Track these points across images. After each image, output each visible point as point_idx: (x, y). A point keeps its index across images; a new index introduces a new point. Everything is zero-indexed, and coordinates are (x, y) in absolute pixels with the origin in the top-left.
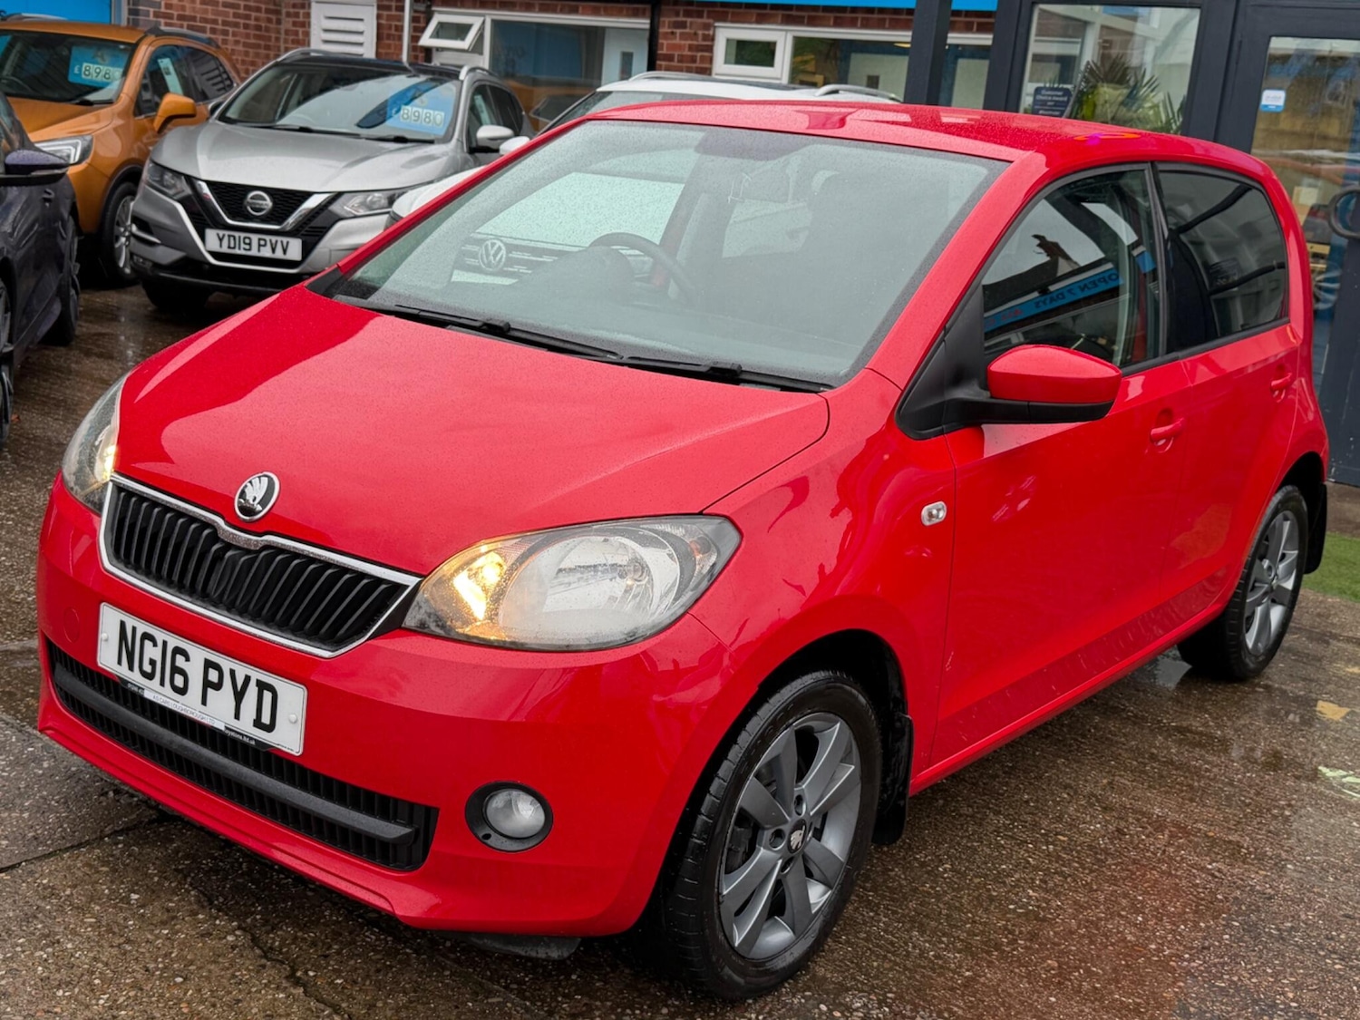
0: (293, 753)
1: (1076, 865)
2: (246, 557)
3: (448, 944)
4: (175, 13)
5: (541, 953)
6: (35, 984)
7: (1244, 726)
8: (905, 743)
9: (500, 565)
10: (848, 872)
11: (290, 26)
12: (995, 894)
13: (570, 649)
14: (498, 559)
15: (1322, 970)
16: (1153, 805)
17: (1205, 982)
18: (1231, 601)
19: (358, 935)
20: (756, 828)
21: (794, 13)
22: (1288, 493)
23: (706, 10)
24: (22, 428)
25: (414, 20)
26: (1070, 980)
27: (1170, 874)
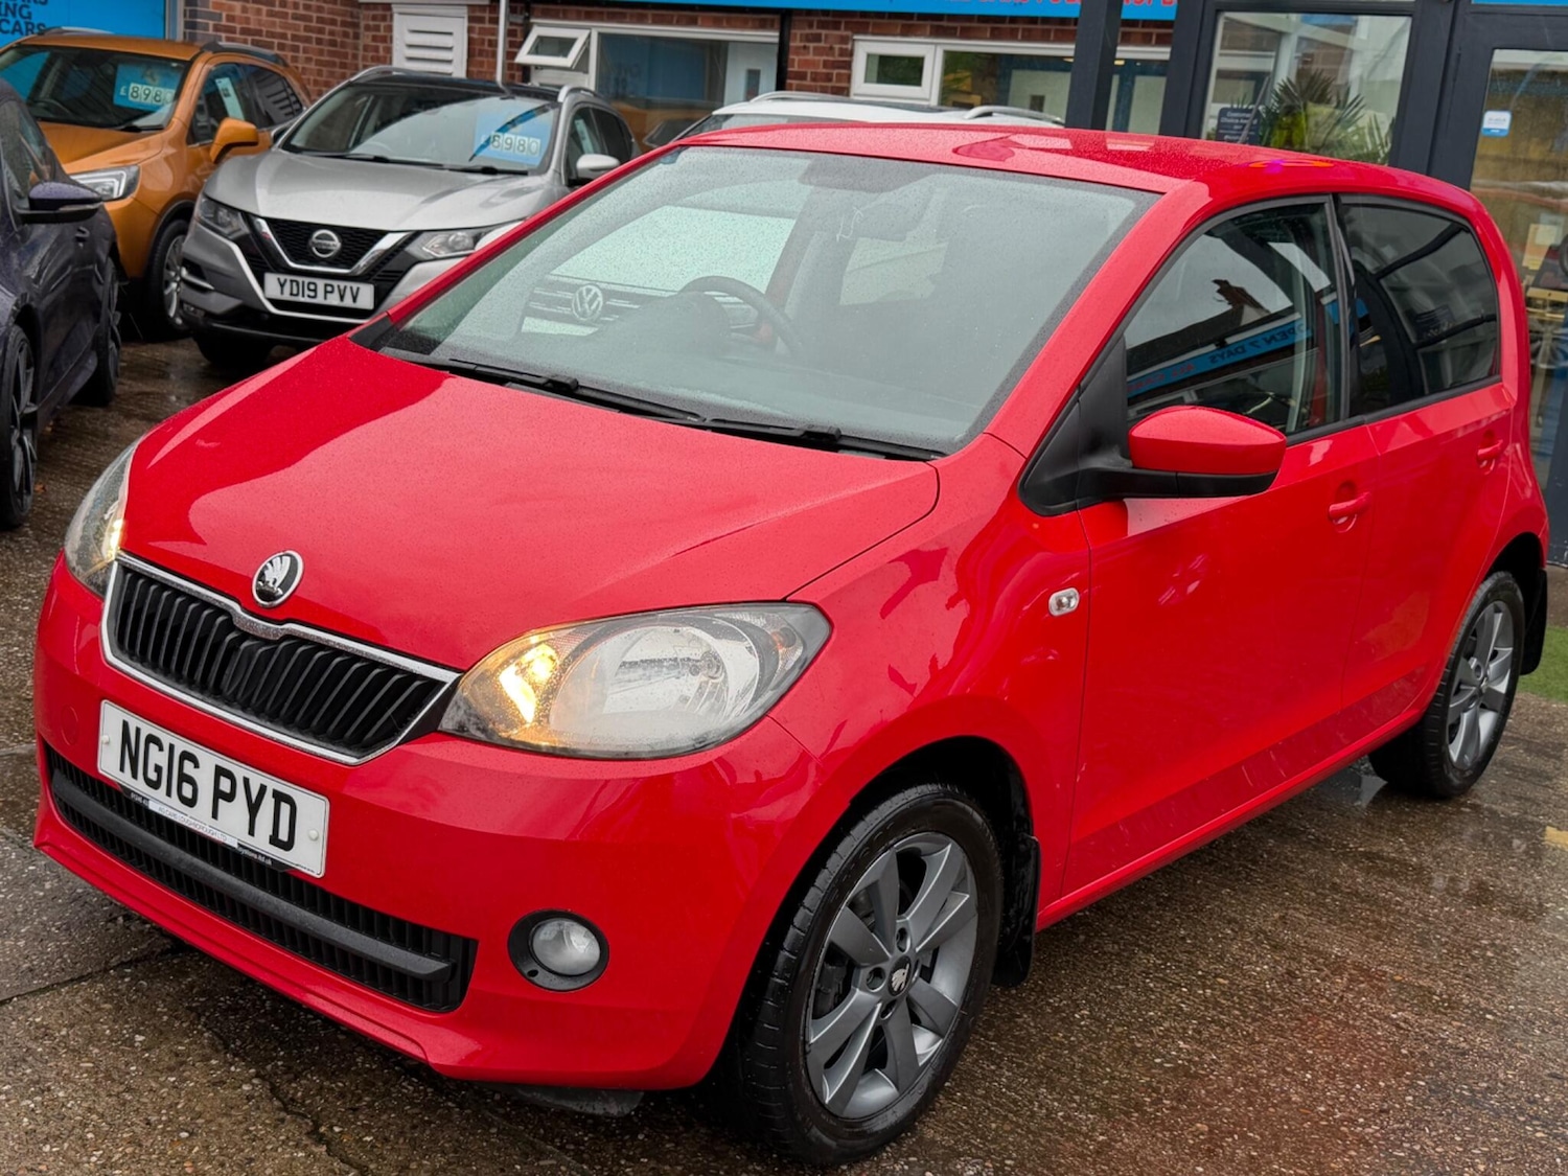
0: (314, 875)
1: (1237, 1012)
2: (264, 649)
3: (497, 1097)
4: (238, 26)
5: (598, 1109)
6: (19, 1138)
7: (1445, 852)
8: (1031, 869)
9: (551, 658)
10: (962, 1018)
11: (369, 41)
12: (1139, 1045)
13: (630, 756)
14: (551, 652)
15: (1521, 1138)
16: (1331, 944)
17: (1380, 1150)
18: (1430, 705)
19: (393, 1086)
20: (851, 967)
21: (944, 23)
22: (1499, 580)
23: (843, 20)
24: (47, 500)
25: (510, 33)
26: (1222, 1147)
27: (1347, 1024)
